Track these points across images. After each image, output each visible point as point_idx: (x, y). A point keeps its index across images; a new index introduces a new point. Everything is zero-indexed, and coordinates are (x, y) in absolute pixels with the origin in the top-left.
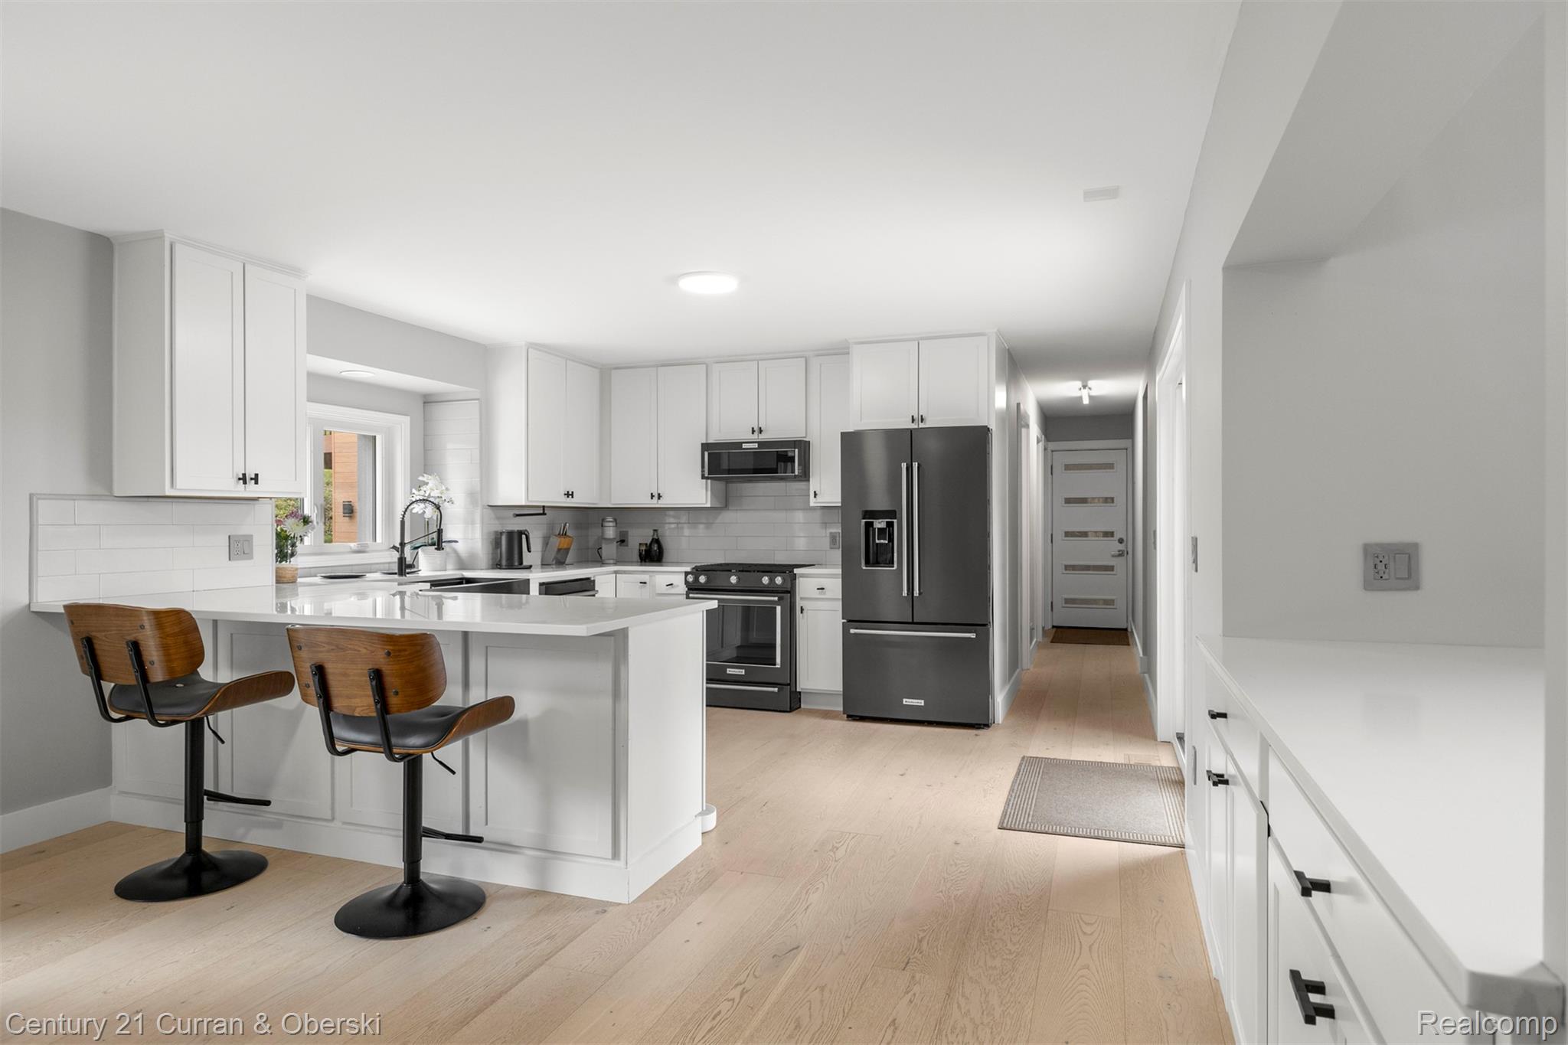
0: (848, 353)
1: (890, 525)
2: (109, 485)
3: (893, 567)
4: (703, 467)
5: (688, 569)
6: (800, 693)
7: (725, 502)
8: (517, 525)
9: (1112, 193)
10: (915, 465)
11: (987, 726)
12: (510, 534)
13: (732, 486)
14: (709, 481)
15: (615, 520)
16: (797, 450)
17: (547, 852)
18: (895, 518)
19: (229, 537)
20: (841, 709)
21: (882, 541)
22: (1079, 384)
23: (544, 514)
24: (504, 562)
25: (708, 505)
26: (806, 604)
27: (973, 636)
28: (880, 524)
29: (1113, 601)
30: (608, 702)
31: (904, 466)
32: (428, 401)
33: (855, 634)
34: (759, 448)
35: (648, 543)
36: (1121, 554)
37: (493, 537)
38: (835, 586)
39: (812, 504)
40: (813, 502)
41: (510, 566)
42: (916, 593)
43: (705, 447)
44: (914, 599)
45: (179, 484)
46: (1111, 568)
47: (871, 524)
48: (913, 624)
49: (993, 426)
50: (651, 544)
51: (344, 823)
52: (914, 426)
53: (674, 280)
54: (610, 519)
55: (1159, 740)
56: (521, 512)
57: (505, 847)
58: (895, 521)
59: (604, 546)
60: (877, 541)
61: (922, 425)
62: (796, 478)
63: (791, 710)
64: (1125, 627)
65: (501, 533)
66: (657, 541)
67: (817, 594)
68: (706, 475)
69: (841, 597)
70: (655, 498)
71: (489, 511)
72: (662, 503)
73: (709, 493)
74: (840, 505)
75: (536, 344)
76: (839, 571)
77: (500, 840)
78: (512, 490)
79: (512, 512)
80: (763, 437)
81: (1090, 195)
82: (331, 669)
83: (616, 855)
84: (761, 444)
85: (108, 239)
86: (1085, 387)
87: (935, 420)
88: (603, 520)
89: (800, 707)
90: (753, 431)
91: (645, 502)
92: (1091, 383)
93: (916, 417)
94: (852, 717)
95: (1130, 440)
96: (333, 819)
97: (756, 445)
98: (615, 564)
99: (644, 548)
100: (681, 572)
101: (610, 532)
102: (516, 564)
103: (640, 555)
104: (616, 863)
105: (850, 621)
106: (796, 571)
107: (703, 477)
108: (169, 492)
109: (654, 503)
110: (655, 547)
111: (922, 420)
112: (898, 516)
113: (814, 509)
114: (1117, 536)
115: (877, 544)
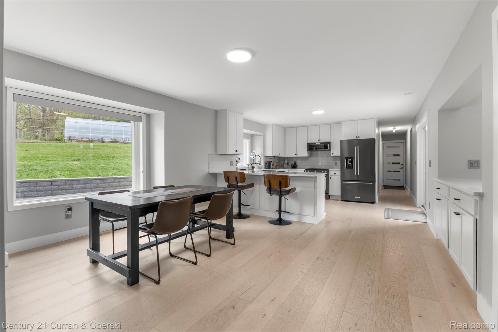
0: (341, 123)
1: (352, 160)
2: (217, 153)
3: (352, 168)
4: (307, 148)
5: (305, 169)
6: (330, 196)
7: (311, 155)
8: (270, 160)
9: (411, 93)
10: (358, 147)
11: (375, 203)
12: (269, 162)
13: (312, 152)
14: (308, 151)
15: (287, 160)
16: (329, 144)
17: (301, 215)
18: (353, 158)
19: (231, 162)
20: (340, 199)
21: (350, 163)
22: (393, 127)
23: (274, 158)
24: (268, 168)
25: (308, 156)
26: (331, 177)
27: (372, 183)
28: (350, 160)
29: (400, 179)
30: (313, 189)
31: (355, 147)
32: (252, 136)
33: (344, 183)
34: (320, 144)
35: (293, 164)
36: (402, 168)
37: (265, 162)
38: (339, 173)
39: (332, 156)
40: (332, 155)
41: (269, 168)
42: (358, 174)
43: (308, 144)
44: (358, 176)
45: (229, 152)
46: (399, 172)
47: (347, 160)
48: (357, 181)
49: (376, 139)
50: (294, 165)
51: (262, 210)
52: (357, 139)
53: (312, 112)
54: (286, 159)
55: (417, 206)
56: (271, 157)
57: (293, 214)
58: (353, 159)
59: (285, 165)
60: (349, 163)
61: (359, 139)
62: (328, 150)
63: (328, 199)
64: (403, 186)
65: (267, 162)
66: (295, 164)
67: (334, 175)
68: (308, 150)
69: (340, 175)
70: (296, 155)
71: (264, 157)
72: (297, 156)
73: (308, 154)
74: (340, 156)
75: (274, 124)
76: (340, 170)
77: (292, 213)
78: (270, 153)
79: (269, 158)
80: (321, 142)
81: (405, 94)
82: (271, 181)
83: (314, 216)
84: (321, 143)
85: (217, 111)
86: (395, 128)
87: (361, 138)
88: (285, 159)
89: (329, 199)
90: (318, 140)
91: (294, 155)
92: (396, 127)
93: (357, 137)
94: (342, 200)
95: (405, 140)
96: (259, 209)
97: (319, 143)
98: (287, 168)
99: (292, 165)
100: (303, 170)
101: (286, 162)
102: (270, 168)
103: (292, 167)
104: (314, 217)
105: (342, 180)
106: (329, 170)
107: (307, 150)
108: (228, 154)
109: (296, 156)
110: (295, 165)
111: (359, 137)
112: (354, 158)
113: (332, 157)
114: (401, 164)
115: (349, 164)
